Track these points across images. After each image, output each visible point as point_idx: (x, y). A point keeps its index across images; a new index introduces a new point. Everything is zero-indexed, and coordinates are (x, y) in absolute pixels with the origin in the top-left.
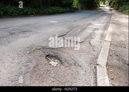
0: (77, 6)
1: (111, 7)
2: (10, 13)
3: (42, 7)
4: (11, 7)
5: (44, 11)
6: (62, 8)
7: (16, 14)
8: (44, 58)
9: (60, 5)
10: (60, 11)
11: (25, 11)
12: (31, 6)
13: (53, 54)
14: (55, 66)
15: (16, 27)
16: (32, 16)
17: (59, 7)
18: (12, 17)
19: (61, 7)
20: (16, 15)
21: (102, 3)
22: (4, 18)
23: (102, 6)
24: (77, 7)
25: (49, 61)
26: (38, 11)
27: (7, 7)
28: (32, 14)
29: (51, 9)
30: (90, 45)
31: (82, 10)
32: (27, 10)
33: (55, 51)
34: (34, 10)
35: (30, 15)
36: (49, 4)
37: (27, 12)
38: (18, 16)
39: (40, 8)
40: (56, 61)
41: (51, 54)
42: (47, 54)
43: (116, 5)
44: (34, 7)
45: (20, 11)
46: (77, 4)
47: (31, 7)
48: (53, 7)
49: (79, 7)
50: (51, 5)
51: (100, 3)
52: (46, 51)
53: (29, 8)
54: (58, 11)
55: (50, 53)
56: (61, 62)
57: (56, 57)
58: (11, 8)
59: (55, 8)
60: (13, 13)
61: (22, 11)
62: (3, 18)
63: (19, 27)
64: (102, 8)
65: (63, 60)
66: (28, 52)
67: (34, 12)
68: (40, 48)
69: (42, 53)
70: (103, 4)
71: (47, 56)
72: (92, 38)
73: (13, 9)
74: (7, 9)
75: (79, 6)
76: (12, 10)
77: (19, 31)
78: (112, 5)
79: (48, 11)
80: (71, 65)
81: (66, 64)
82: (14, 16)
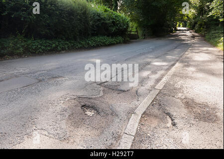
0: (137, 31)
1: (195, 32)
2: (33, 49)
3: (78, 39)
4: (34, 41)
5: (81, 44)
6: (110, 37)
7: (41, 50)
8: (80, 108)
9: (106, 33)
10: (107, 43)
11: (54, 45)
13: (89, 104)
14: (91, 115)
15: (44, 72)
16: (63, 52)
17: (106, 36)
18: (35, 56)
19: (108, 36)
20: (41, 52)
21: (181, 25)
22: (25, 57)
23: (180, 30)
24: (136, 33)
25: (84, 111)
26: (72, 44)
27: (29, 42)
28: (63, 49)
29: (92, 41)
30: (137, 94)
31: (144, 38)
32: (57, 43)
33: (93, 101)
34: (67, 44)
35: (60, 51)
36: (90, 33)
37: (57, 47)
38: (43, 53)
39: (76, 40)
40: (93, 111)
42: (83, 104)
43: (203, 28)
44: (68, 39)
45: (46, 47)
46: (136, 28)
47: (63, 39)
48: (96, 37)
49: (140, 33)
50: (93, 35)
51: (177, 26)
52: (82, 101)
53: (59, 42)
54: (103, 43)
55: (86, 103)
56: (98, 113)
57: (93, 108)
58: (34, 43)
59: (99, 39)
60: (36, 49)
61: (49, 46)
62: (23, 57)
63: (47, 71)
64: (180, 34)
65: (100, 110)
66: (62, 102)
68: (75, 97)
69: (77, 103)
70: (183, 27)
71: (83, 106)
72: (142, 85)
73: (37, 44)
74: (28, 45)
75: (139, 31)
76: (35, 45)
77: (48, 77)
78: (196, 29)
79: (88, 44)
80: (107, 114)
81: (102, 114)
82: (38, 53)
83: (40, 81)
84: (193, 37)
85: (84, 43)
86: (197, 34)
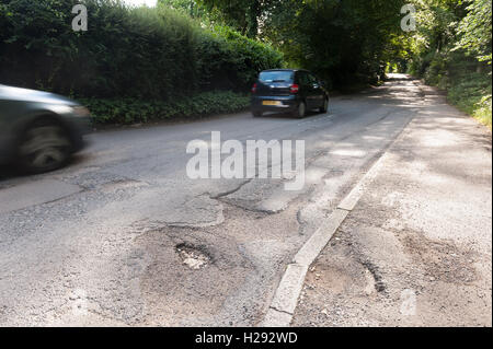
1: (426, 84)
3: (170, 97)
5: (177, 108)
8: (172, 250)
9: (232, 85)
10: (233, 106)
11: (117, 110)
12: (135, 97)
13: (194, 241)
16: (137, 125)
17: (231, 92)
19: (236, 91)
21: (395, 69)
23: (392, 79)
25: (182, 258)
26: (157, 109)
28: (137, 119)
29: (201, 102)
30: (298, 219)
32: (124, 106)
33: (200, 234)
34: (146, 108)
35: (131, 123)
36: (196, 84)
37: (123, 114)
38: (93, 127)
39: (165, 100)
40: (201, 257)
41: (190, 240)
42: (179, 241)
45: (100, 113)
48: (210, 94)
50: (204, 88)
51: (387, 69)
52: (177, 235)
53: (128, 103)
54: (226, 106)
55: (187, 238)
56: (213, 261)
57: (201, 249)
59: (216, 97)
61: (107, 112)
63: (102, 167)
64: (392, 88)
65: (217, 256)
66: (133, 236)
67: (144, 113)
68: (162, 226)
69: (167, 238)
70: (399, 72)
71: (179, 246)
72: (310, 200)
77: (102, 181)
78: (428, 77)
79: (193, 108)
80: (233, 265)
81: (222, 263)
83: (85, 189)
84: (422, 94)
85: (182, 106)
86: (429, 89)
